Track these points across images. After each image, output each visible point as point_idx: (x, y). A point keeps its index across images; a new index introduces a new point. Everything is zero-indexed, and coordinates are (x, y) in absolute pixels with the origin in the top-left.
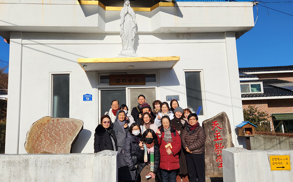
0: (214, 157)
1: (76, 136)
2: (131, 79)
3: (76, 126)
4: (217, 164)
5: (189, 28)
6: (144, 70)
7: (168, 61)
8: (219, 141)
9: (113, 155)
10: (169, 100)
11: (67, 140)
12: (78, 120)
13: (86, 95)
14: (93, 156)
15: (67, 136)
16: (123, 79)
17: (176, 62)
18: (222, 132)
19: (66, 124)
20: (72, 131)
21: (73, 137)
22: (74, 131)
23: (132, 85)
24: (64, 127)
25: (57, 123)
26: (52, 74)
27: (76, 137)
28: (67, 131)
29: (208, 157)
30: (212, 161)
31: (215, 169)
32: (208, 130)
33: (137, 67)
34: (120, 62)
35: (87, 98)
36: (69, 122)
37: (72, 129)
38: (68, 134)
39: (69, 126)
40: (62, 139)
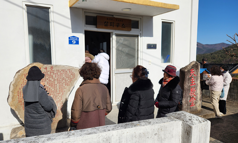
2: (119, 24)
3: (73, 75)
4: (190, 104)
8: (194, 85)
10: (149, 48)
11: (63, 91)
12: (76, 68)
15: (64, 86)
18: (196, 78)
19: (61, 72)
20: (69, 80)
21: (70, 88)
24: (60, 76)
25: (51, 71)
30: (187, 102)
31: (188, 108)
35: (73, 41)
36: (65, 70)
37: (69, 78)
38: (65, 84)
39: (66, 75)
40: (58, 90)
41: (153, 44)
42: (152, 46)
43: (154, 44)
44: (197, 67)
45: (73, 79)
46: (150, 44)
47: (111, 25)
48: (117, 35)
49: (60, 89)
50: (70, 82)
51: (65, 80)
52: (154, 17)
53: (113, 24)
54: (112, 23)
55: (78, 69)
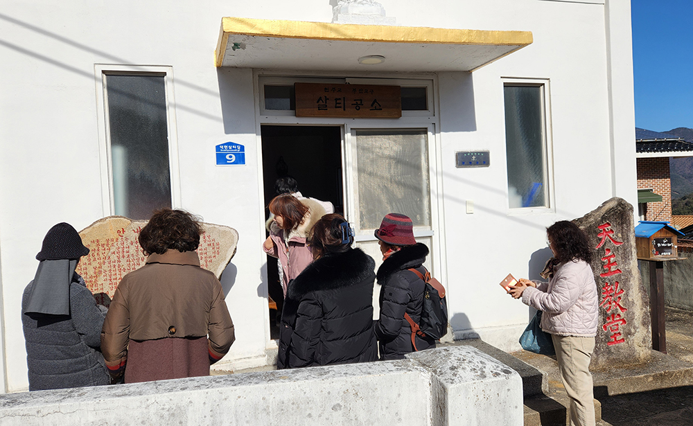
2: (361, 100)
3: (215, 246)
4: (607, 336)
6: (396, 72)
8: (614, 276)
10: (463, 163)
12: (221, 228)
13: (226, 147)
16: (336, 100)
18: (620, 252)
22: (211, 261)
23: (362, 118)
26: (103, 72)
31: (599, 349)
35: (227, 157)
37: (204, 256)
41: (477, 153)
42: (474, 157)
43: (481, 153)
44: (622, 215)
45: (213, 259)
46: (467, 153)
47: (338, 105)
48: (358, 132)
52: (474, 73)
53: (342, 103)
54: (340, 99)
55: (227, 229)
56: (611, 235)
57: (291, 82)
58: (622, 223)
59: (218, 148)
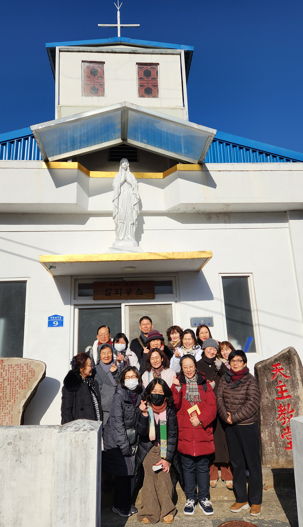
0: (278, 429)
1: (32, 390)
2: (131, 290)
3: (33, 372)
4: (284, 443)
5: (227, 205)
6: (152, 273)
7: (192, 259)
8: (286, 399)
9: (92, 430)
10: (195, 324)
11: (16, 397)
12: (37, 362)
13: (53, 317)
14: (56, 431)
15: (16, 390)
16: (116, 290)
17: (206, 260)
18: (290, 383)
19: (15, 369)
20: (25, 381)
21: (26, 393)
22: (29, 381)
23: (132, 299)
24: (12, 373)
25: (1, 367)
27: (32, 392)
28: (18, 382)
29: (267, 430)
30: (273, 438)
31: (279, 452)
32: (266, 380)
33: (140, 269)
34: (112, 261)
35: (54, 323)
36: (20, 365)
37: (26, 377)
38: (18, 386)
39: (22, 373)
40: (8, 396)
41: (204, 318)
43: (207, 318)
44: (289, 358)
45: (31, 379)
46: (198, 318)
47: (117, 293)
49: (10, 394)
50: (27, 383)
51: (19, 380)
53: (120, 291)
54: (118, 289)
55: (40, 363)
56: (282, 371)
57: (91, 282)
58: (289, 364)
59: (49, 318)
